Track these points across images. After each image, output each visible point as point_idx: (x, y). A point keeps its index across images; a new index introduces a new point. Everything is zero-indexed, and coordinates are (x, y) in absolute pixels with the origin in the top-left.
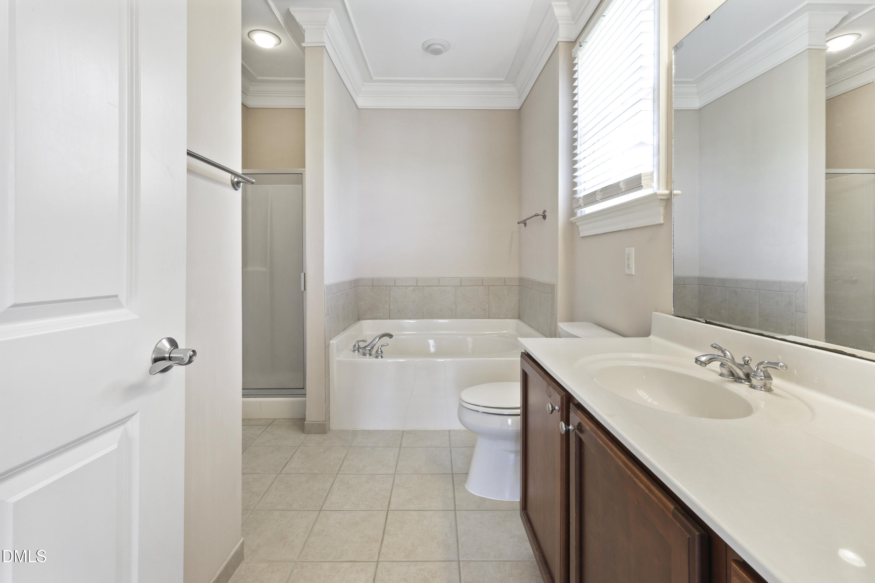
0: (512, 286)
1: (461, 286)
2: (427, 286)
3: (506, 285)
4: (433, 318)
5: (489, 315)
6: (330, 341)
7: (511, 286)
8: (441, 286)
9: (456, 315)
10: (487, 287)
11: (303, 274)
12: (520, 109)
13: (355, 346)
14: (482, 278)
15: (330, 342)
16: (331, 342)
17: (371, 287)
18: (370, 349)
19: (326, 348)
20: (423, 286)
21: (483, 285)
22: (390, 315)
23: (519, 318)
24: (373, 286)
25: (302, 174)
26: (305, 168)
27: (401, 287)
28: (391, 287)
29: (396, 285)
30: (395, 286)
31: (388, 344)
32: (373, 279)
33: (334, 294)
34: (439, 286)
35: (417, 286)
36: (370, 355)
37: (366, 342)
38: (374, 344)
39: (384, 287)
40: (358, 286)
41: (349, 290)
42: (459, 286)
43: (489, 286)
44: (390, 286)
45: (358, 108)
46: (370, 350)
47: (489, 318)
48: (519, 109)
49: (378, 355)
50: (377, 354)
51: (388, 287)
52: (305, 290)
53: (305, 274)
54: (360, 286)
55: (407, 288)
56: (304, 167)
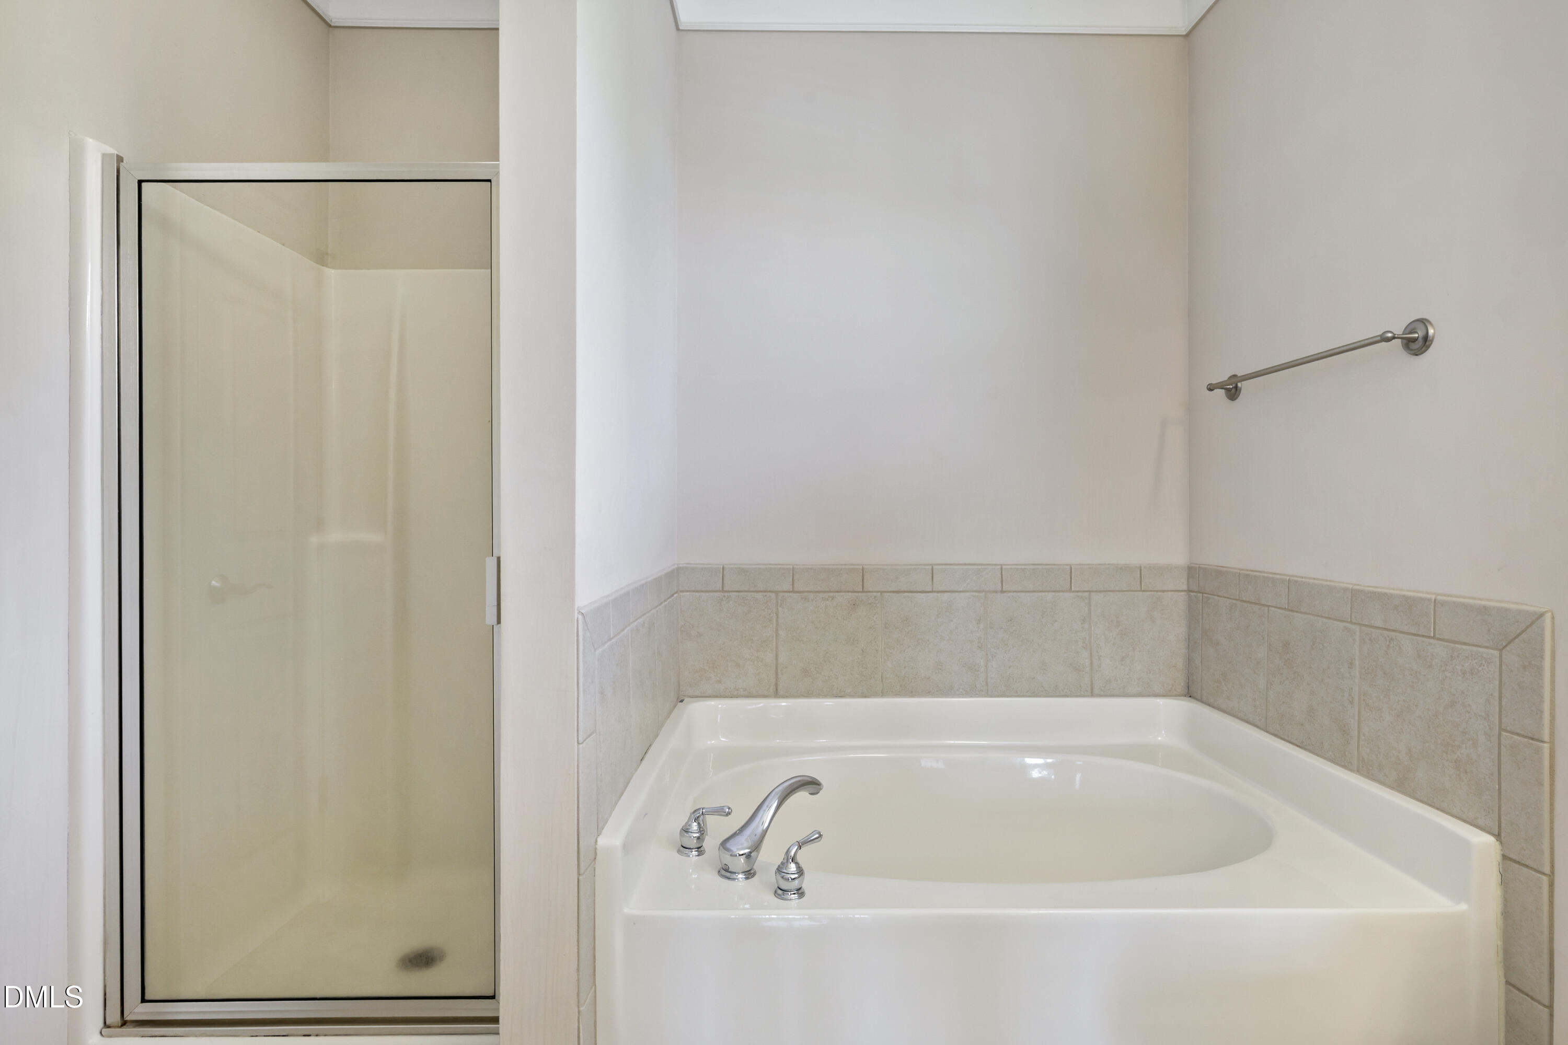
0: (1164, 591)
1: (1002, 592)
2: (893, 592)
3: (1143, 589)
4: (912, 694)
5: (1092, 684)
6: (599, 840)
7: (1160, 591)
8: (939, 592)
9: (987, 684)
10: (1086, 594)
11: (491, 563)
12: (1187, 36)
13: (686, 830)
14: (1068, 567)
15: (596, 841)
16: (603, 841)
17: (717, 594)
18: (750, 852)
19: (580, 878)
20: (882, 592)
21: (1070, 590)
22: (776, 685)
23: (1189, 693)
24: (723, 591)
25: (489, 181)
26: (498, 161)
27: (811, 596)
28: (781, 594)
29: (795, 590)
30: (793, 592)
31: (820, 836)
32: (723, 568)
33: (611, 639)
34: (932, 592)
35: (863, 592)
36: (749, 874)
37: (729, 813)
38: (760, 830)
39: (759, 596)
40: (676, 593)
41: (654, 611)
42: (995, 592)
43: (1089, 591)
44: (776, 592)
45: (678, 29)
46: (748, 856)
47: (1092, 694)
48: (1185, 33)
49: (784, 885)
50: (781, 880)
51: (773, 595)
52: (499, 622)
53: (499, 559)
54: (683, 591)
55: (833, 598)
56: (495, 156)
